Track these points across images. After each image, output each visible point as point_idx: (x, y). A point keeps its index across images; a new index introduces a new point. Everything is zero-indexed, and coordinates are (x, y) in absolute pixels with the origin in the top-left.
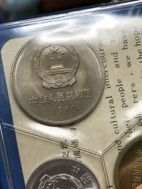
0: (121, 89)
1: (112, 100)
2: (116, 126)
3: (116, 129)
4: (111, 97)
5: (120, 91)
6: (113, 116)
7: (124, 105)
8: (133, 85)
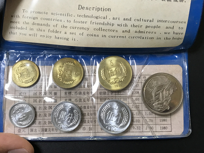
0: (155, 27)
1: (151, 22)
2: (138, 20)
3: (137, 20)
4: (153, 22)
5: (154, 26)
6: (143, 20)
7: (147, 27)
8: (155, 33)
